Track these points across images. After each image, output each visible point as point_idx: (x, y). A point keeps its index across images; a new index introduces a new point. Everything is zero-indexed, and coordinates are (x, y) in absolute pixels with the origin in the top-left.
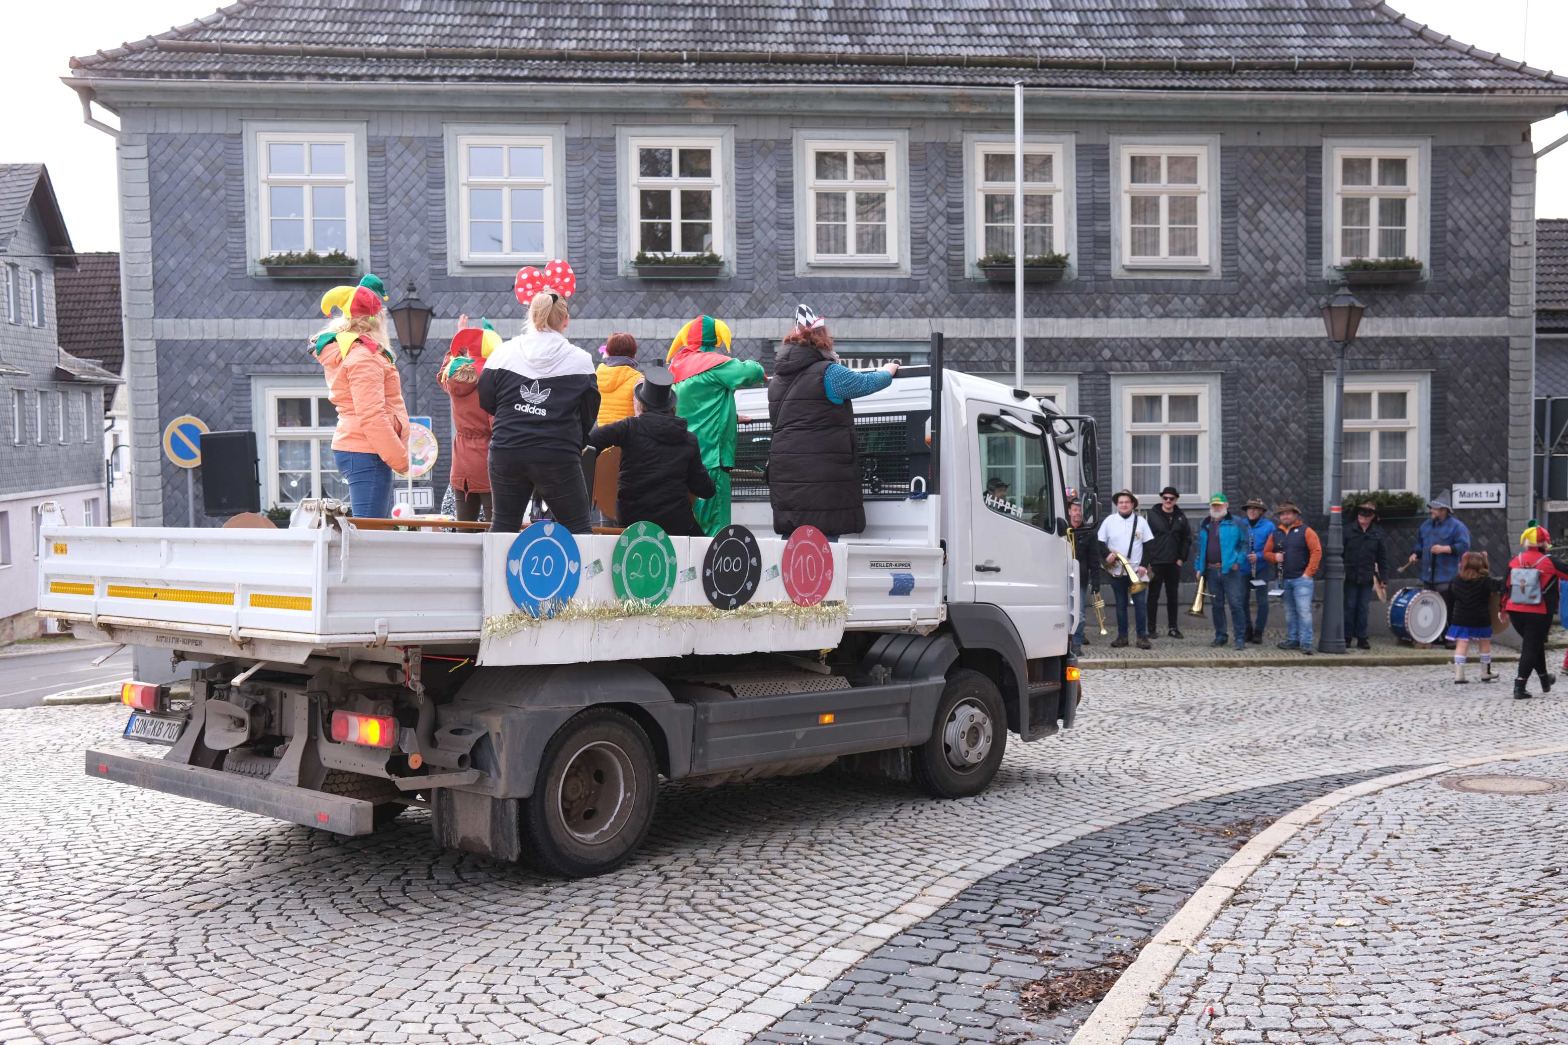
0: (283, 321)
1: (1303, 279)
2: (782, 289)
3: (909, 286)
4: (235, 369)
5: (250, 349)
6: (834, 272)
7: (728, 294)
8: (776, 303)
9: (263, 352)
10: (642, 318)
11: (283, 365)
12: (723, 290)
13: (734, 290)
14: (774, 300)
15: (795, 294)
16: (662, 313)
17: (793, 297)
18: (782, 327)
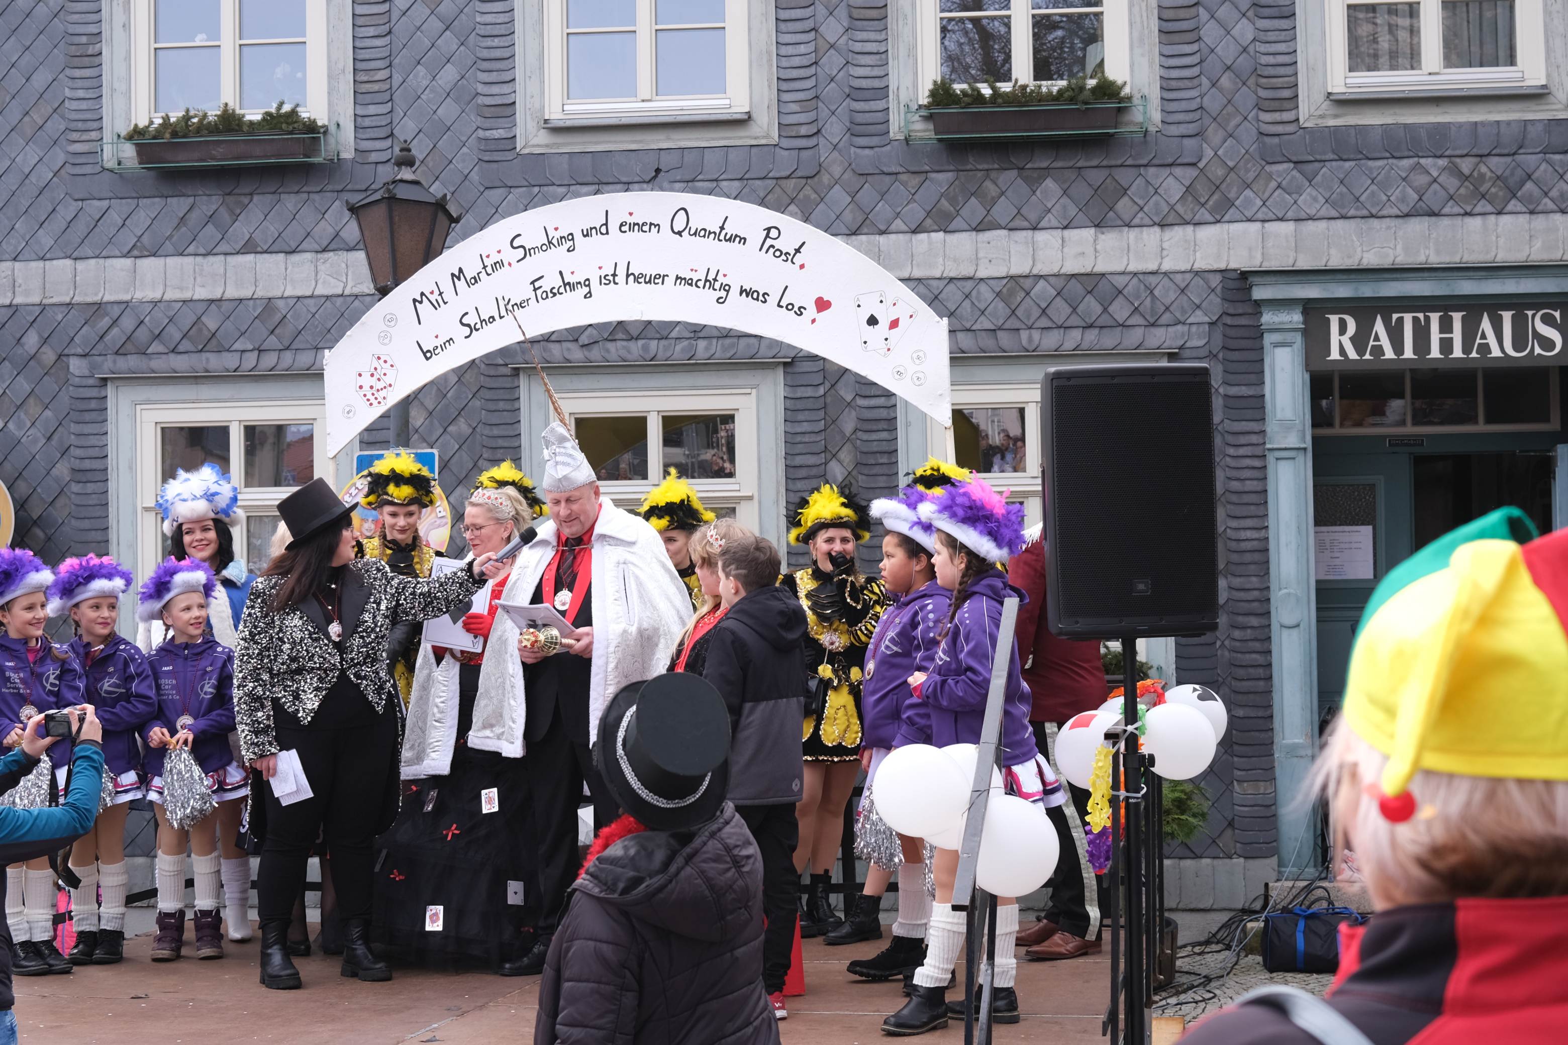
0: (171, 261)
2: (1267, 156)
4: (76, 366)
5: (106, 322)
6: (1392, 111)
7: (1142, 170)
8: (1255, 187)
9: (132, 328)
10: (945, 231)
11: (172, 356)
12: (1127, 163)
13: (1155, 162)
14: (1249, 181)
15: (1299, 166)
16: (989, 218)
17: (1295, 173)
18: (1270, 243)
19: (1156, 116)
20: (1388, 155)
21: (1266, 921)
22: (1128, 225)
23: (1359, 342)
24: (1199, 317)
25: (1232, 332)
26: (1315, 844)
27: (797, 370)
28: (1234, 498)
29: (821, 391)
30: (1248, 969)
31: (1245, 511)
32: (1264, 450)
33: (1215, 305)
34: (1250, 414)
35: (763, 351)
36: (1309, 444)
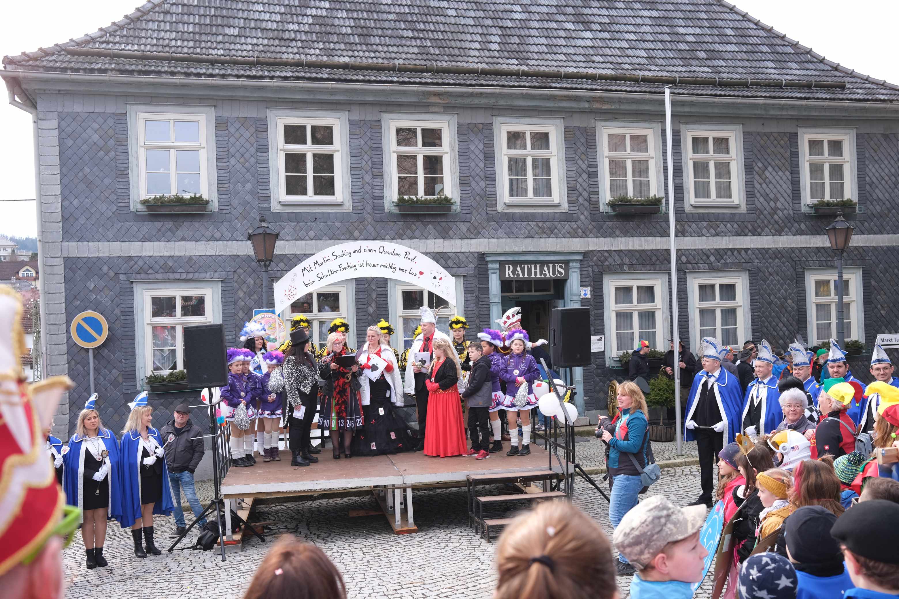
0: (156, 243)
1: (791, 213)
2: (489, 220)
3: (567, 217)
4: (122, 277)
5: (133, 263)
6: (521, 208)
7: (456, 223)
8: (486, 229)
9: (142, 265)
10: (400, 239)
11: (156, 274)
12: (451, 221)
13: (459, 221)
14: (484, 227)
15: (498, 223)
16: (413, 235)
17: (496, 225)
18: (490, 245)
19: (459, 207)
20: (521, 221)
22: (452, 239)
23: (513, 272)
24: (471, 265)
25: (481, 270)
27: (359, 280)
29: (366, 286)
32: (489, 303)
33: (476, 262)
34: (485, 293)
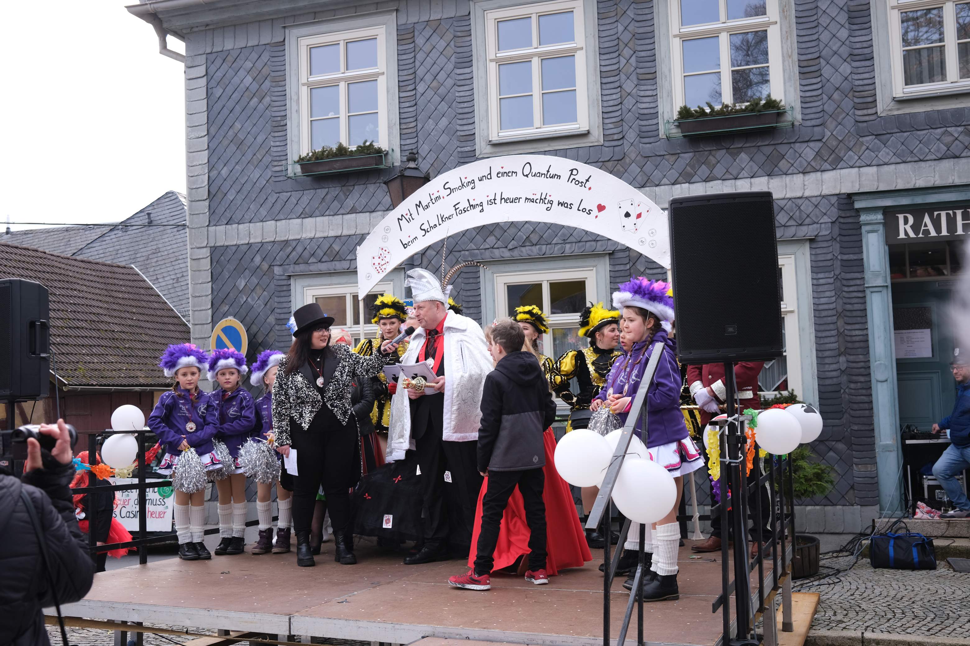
0: (318, 219)
2: (860, 133)
4: (277, 270)
5: (289, 249)
6: (930, 104)
7: (792, 145)
8: (854, 150)
9: (301, 251)
10: (689, 183)
11: (319, 264)
12: (785, 141)
13: (799, 140)
14: (851, 147)
15: (878, 137)
16: (712, 175)
17: (876, 141)
18: (863, 179)
19: (799, 117)
20: (928, 127)
21: (872, 540)
22: (786, 174)
23: (916, 228)
24: (825, 219)
25: (844, 226)
26: (901, 498)
27: (616, 257)
28: (848, 314)
29: (628, 267)
30: (862, 566)
31: (854, 320)
32: (864, 287)
33: (834, 213)
34: (855, 269)
35: (599, 248)
36: (889, 283)
